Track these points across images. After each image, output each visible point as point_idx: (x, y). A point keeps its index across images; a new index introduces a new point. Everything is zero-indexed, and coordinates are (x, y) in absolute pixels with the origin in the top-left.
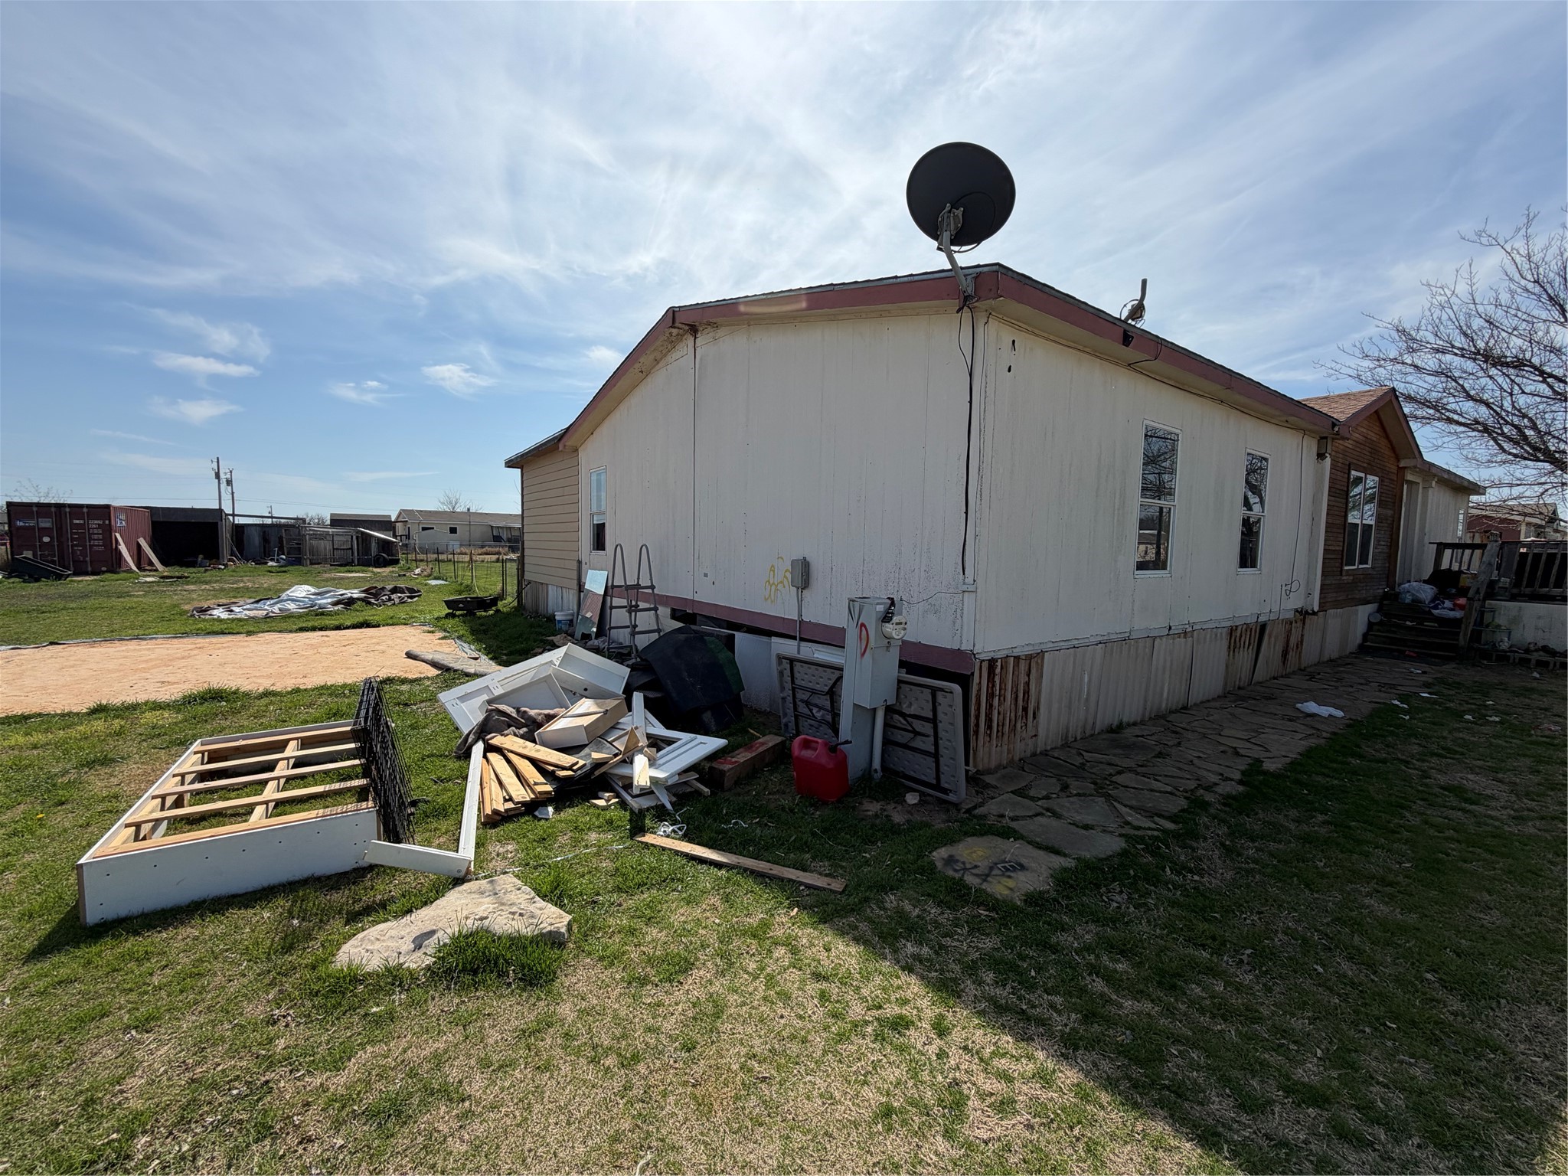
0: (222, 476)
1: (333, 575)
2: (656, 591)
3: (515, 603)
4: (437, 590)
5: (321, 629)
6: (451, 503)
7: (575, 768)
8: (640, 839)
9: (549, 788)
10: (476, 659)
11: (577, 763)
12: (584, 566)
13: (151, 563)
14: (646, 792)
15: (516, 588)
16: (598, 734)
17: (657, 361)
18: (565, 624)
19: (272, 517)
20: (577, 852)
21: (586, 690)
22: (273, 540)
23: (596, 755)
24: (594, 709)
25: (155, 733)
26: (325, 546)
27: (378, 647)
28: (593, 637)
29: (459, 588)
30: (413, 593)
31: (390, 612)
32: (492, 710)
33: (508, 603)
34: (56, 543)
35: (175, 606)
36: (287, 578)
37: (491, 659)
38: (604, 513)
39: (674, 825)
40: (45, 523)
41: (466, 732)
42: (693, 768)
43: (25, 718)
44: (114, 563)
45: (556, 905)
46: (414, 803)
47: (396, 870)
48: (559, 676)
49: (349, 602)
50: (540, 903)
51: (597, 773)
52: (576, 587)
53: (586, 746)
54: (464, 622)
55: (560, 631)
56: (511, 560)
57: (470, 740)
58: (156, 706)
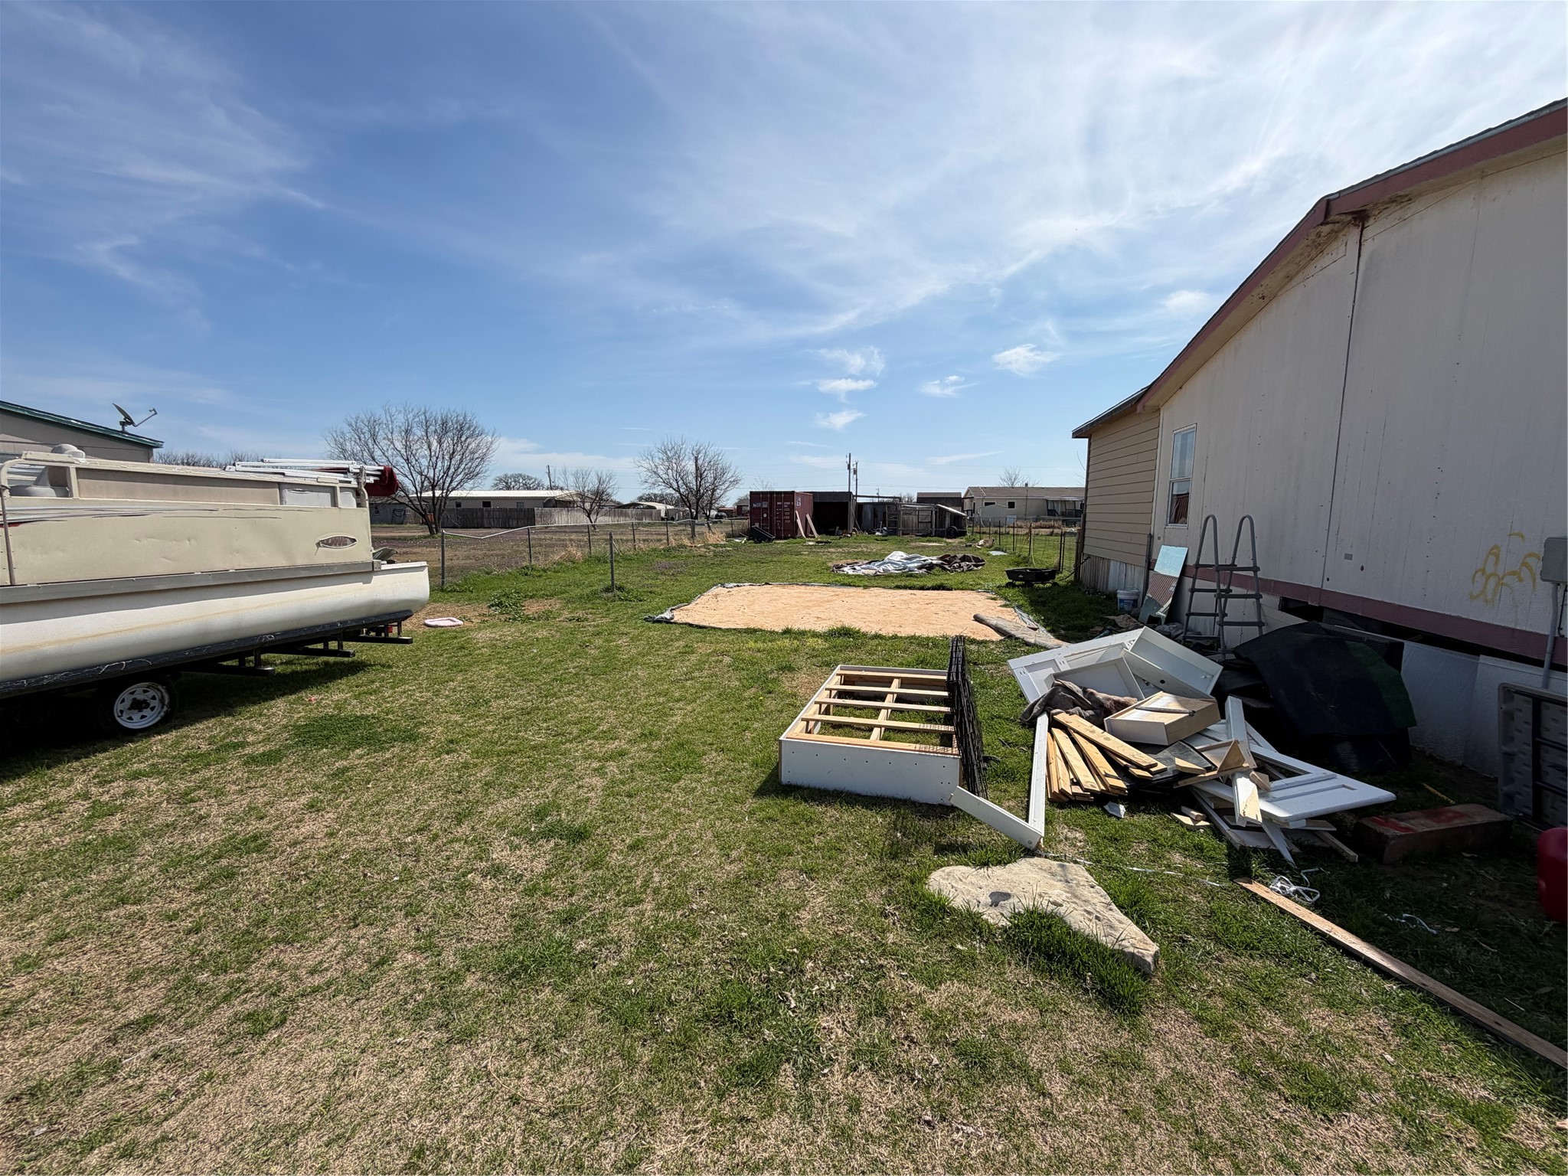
0: (852, 467)
1: (918, 544)
2: (1260, 575)
3: (1072, 578)
4: (998, 561)
5: (910, 588)
6: (1010, 479)
7: (1153, 770)
8: (1244, 885)
9: (1121, 784)
10: (1035, 629)
11: (1155, 765)
12: (1156, 542)
13: (812, 532)
14: (1252, 827)
15: (1073, 562)
16: (1181, 737)
17: (1289, 278)
18: (1128, 604)
19: (879, 497)
20: (1157, 869)
21: (1162, 682)
22: (880, 515)
23: (1181, 763)
24: (1175, 706)
25: (814, 654)
26: (913, 519)
27: (951, 608)
28: (1163, 622)
29: (1017, 559)
30: (978, 562)
31: (960, 578)
32: (1059, 685)
33: (1065, 577)
34: (769, 518)
35: (824, 563)
36: (887, 545)
37: (1049, 631)
38: (1188, 480)
39: (1298, 885)
40: (765, 505)
41: (1032, 702)
42: (1330, 817)
43: (755, 631)
44: (793, 532)
45: (1137, 924)
46: (987, 759)
47: (974, 819)
48: (1131, 661)
49: (930, 567)
50: (1118, 914)
51: (1182, 783)
52: (1144, 563)
53: (1165, 747)
54: (1024, 592)
55: (1122, 612)
56: (1072, 534)
57: (1035, 711)
58: (815, 635)
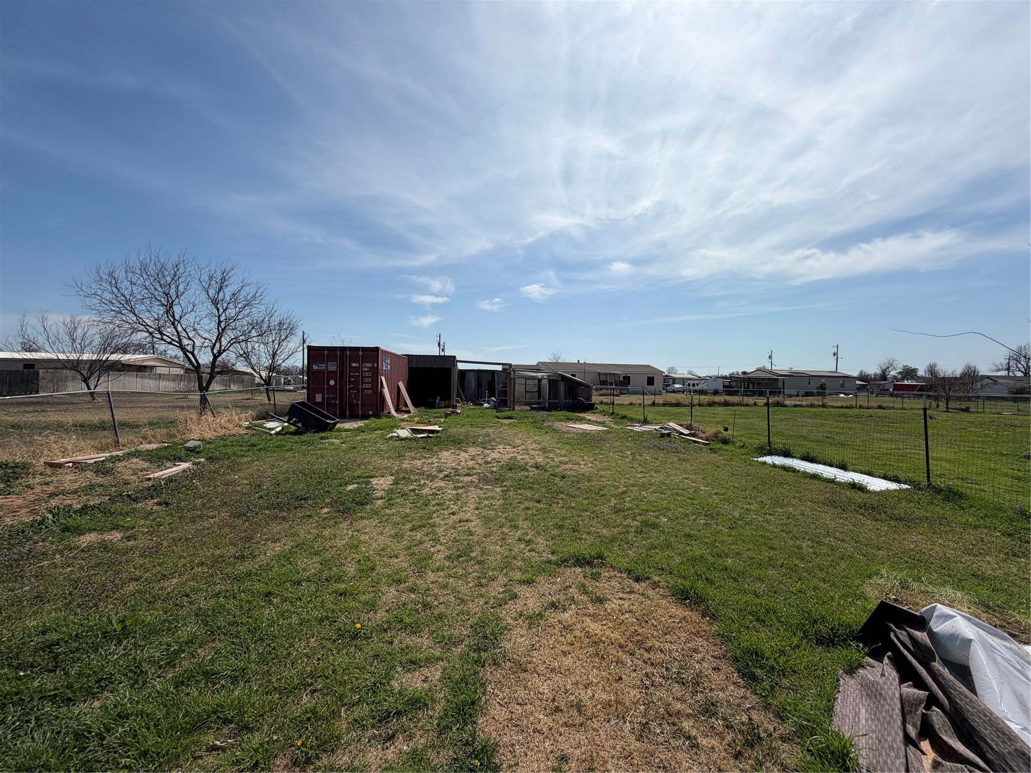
22: (485, 383)
34: (338, 387)
40: (332, 367)
44: (379, 407)
